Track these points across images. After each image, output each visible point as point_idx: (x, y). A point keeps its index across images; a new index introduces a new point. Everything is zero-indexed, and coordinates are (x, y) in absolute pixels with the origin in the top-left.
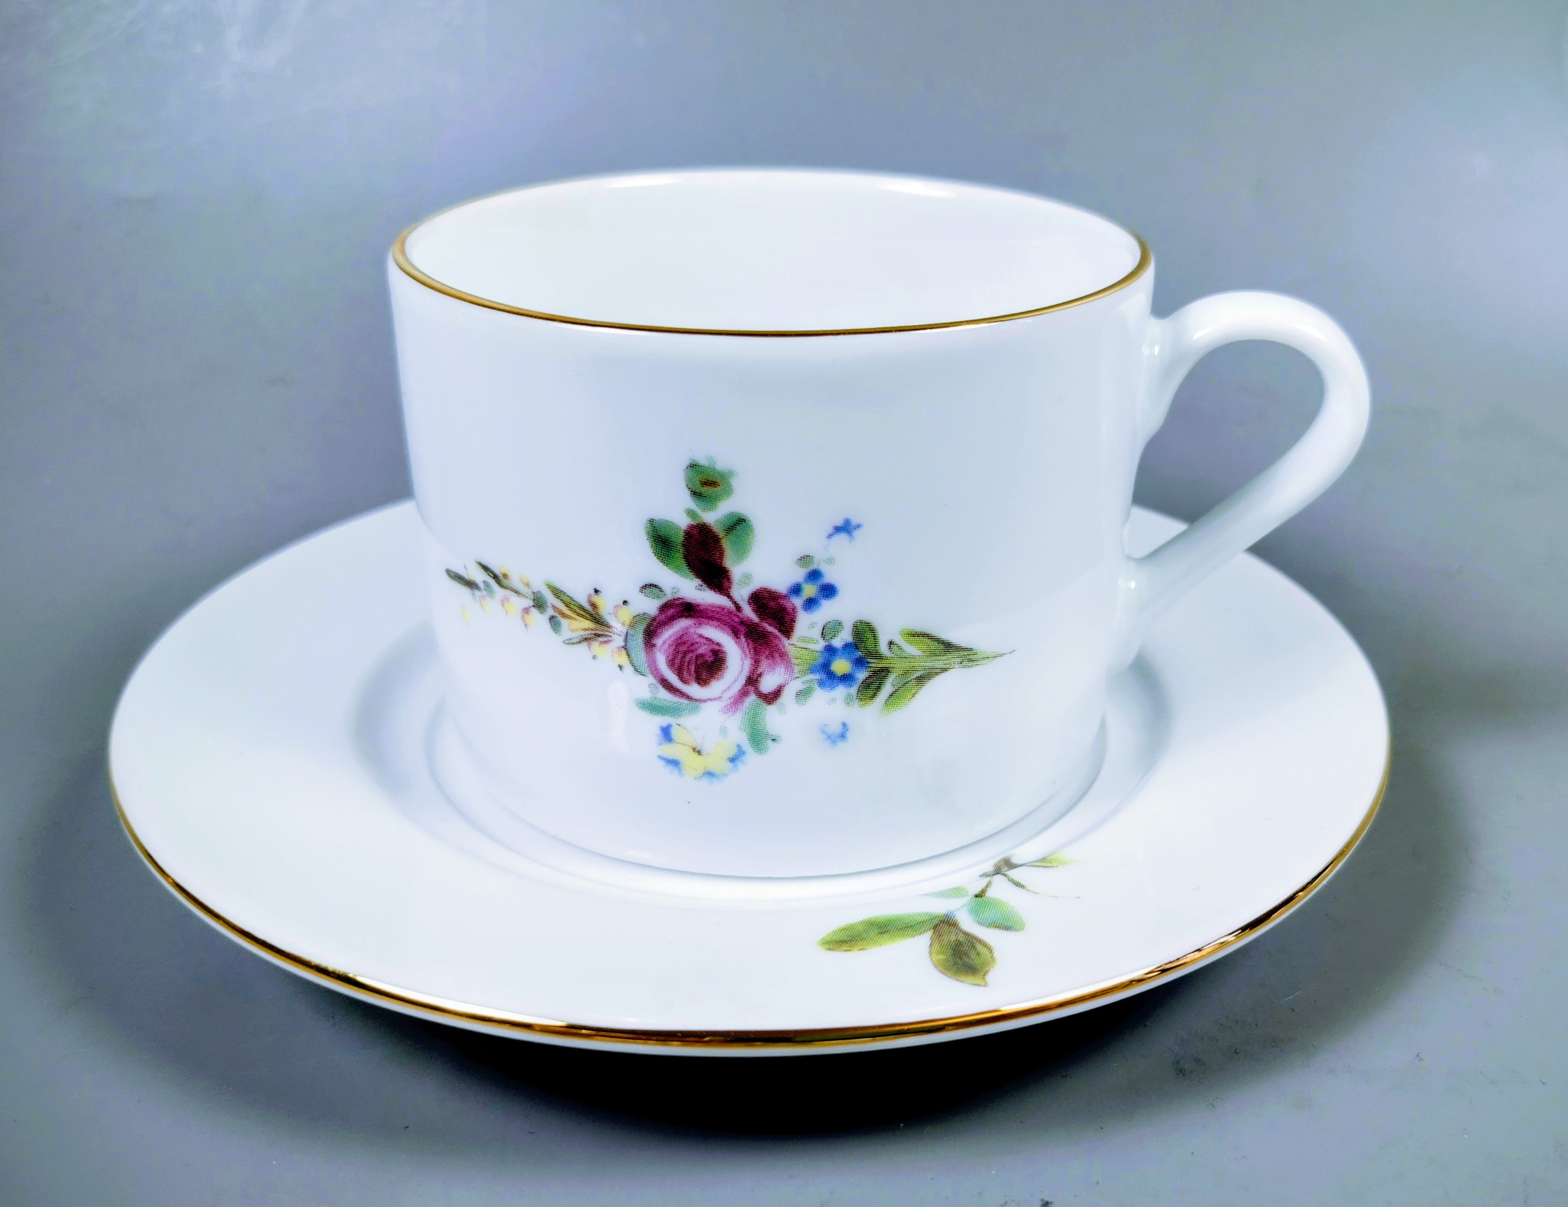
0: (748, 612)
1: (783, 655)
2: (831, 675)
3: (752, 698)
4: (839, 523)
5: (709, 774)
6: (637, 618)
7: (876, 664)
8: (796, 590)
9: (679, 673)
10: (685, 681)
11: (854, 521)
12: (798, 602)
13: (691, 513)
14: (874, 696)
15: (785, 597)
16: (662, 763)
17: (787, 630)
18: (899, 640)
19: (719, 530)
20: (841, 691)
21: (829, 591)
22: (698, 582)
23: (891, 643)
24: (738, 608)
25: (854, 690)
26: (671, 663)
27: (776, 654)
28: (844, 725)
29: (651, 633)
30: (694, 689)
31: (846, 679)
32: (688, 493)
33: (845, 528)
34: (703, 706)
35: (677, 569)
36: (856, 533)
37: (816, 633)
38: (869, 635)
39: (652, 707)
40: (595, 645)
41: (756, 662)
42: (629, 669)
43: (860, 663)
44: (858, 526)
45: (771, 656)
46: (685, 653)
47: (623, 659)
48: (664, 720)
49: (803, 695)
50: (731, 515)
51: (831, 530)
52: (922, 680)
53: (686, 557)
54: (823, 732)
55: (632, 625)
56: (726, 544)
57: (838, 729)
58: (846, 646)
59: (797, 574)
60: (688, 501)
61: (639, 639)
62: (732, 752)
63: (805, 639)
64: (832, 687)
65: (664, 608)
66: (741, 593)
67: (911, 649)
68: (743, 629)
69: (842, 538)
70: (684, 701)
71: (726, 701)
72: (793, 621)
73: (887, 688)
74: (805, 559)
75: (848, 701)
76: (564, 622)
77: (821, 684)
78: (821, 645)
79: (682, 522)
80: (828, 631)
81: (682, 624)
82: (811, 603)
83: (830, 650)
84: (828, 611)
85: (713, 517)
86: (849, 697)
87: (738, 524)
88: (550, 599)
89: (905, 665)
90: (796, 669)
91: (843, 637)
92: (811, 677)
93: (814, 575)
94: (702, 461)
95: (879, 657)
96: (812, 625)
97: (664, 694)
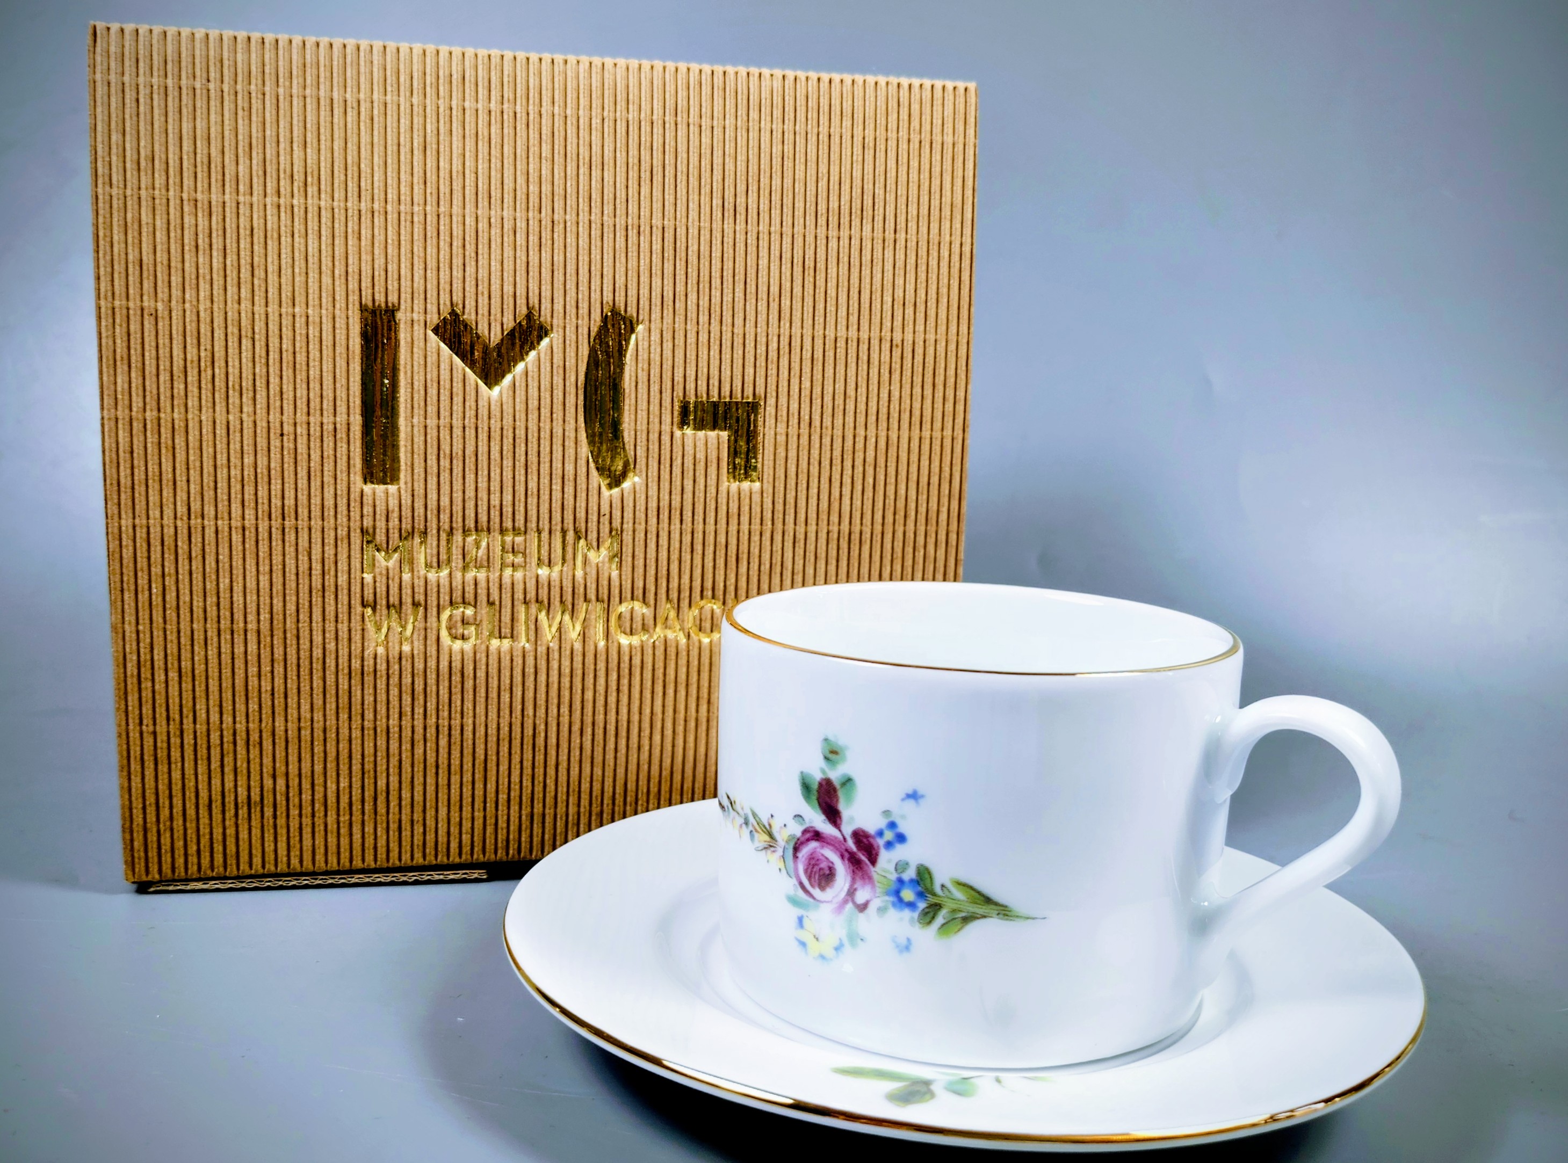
0: (851, 844)
1: (870, 878)
2: (900, 900)
3: (850, 906)
4: (910, 792)
5: (822, 957)
6: (792, 837)
7: (933, 900)
8: (880, 833)
9: (810, 878)
10: (812, 886)
11: (921, 792)
12: (881, 842)
13: (823, 771)
14: (930, 922)
15: (873, 837)
16: (796, 943)
17: (873, 861)
18: (949, 885)
19: (837, 783)
20: (907, 914)
21: (901, 838)
22: (823, 817)
23: (943, 886)
24: (845, 839)
25: (916, 915)
26: (806, 871)
27: (867, 878)
28: (909, 940)
29: (796, 849)
30: (816, 892)
31: (911, 905)
32: (822, 757)
33: (914, 796)
34: (822, 905)
35: (813, 807)
36: (921, 801)
37: (891, 868)
38: (927, 876)
39: (793, 901)
40: (769, 852)
41: (854, 880)
42: (784, 871)
43: (921, 895)
44: (922, 796)
45: (863, 878)
46: (814, 865)
47: (782, 865)
48: (800, 912)
49: (882, 910)
50: (844, 775)
51: (903, 796)
52: (967, 920)
53: (818, 799)
54: (894, 941)
55: (787, 842)
56: (841, 794)
57: (904, 942)
58: (912, 881)
59: (882, 823)
60: (821, 763)
61: (790, 852)
62: (836, 943)
63: (885, 870)
64: (901, 909)
65: (805, 832)
66: (848, 829)
67: (959, 894)
68: (847, 855)
69: (911, 802)
70: (811, 900)
71: (834, 905)
72: (877, 855)
73: (940, 920)
74: (886, 813)
75: (912, 921)
76: (756, 835)
77: (894, 905)
78: (893, 876)
79: (818, 776)
80: (901, 866)
81: (813, 845)
82: (889, 845)
83: (900, 881)
84: (900, 853)
85: (835, 775)
86: (912, 919)
87: (848, 781)
88: (751, 819)
89: (954, 906)
90: (878, 890)
91: (910, 874)
92: (887, 898)
93: (892, 825)
94: (831, 738)
95: (934, 894)
96: (889, 861)
97: (801, 893)
